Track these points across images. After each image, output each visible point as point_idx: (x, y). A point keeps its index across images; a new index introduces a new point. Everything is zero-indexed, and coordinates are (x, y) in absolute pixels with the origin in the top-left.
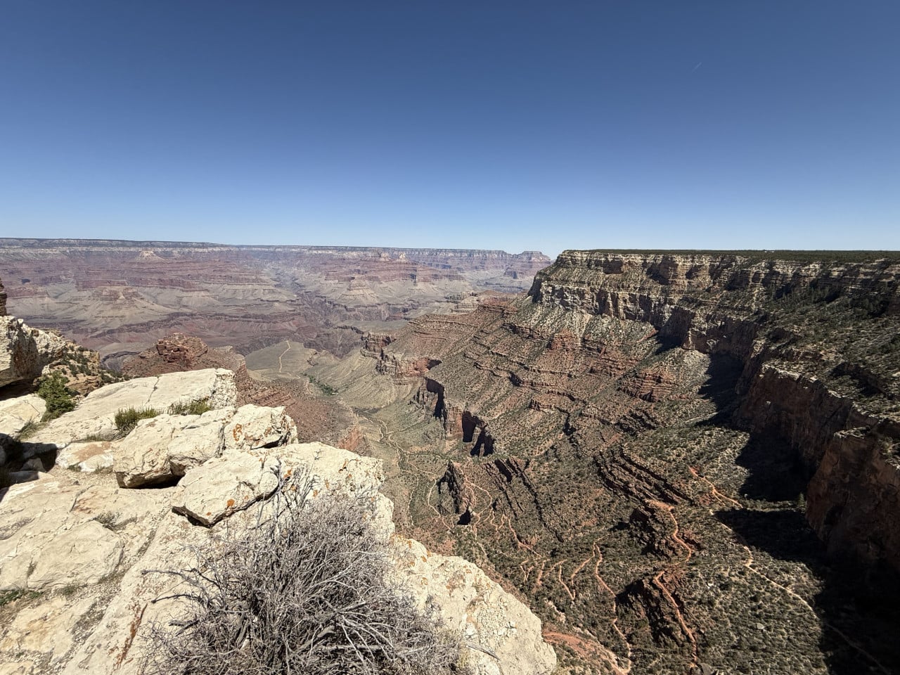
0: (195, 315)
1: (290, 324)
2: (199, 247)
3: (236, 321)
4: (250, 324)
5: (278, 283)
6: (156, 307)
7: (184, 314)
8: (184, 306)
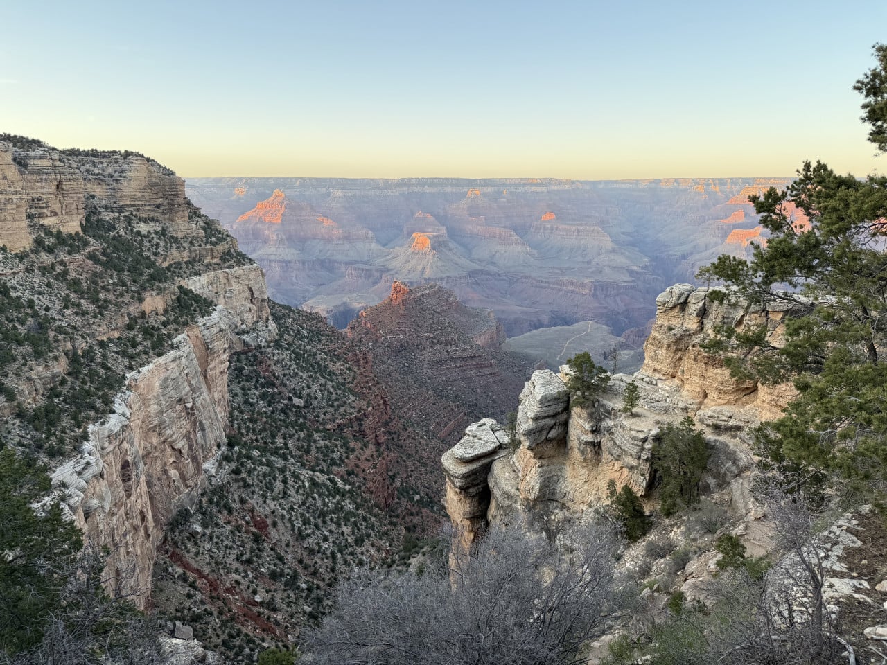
0: (499, 275)
1: (615, 301)
2: (537, 185)
3: (545, 288)
4: (560, 293)
5: (630, 238)
6: (463, 261)
7: (487, 273)
8: (493, 263)
